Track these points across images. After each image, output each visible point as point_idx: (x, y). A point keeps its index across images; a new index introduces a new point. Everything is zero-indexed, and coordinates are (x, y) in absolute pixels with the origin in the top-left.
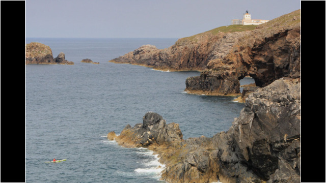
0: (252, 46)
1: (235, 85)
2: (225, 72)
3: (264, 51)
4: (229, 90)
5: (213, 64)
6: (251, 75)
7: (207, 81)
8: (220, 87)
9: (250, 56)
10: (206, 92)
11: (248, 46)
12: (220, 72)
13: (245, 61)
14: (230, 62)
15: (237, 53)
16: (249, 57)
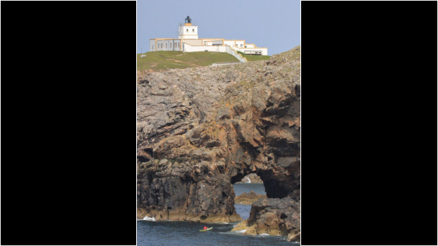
0: (263, 105)
1: (224, 195)
2: (199, 165)
3: (291, 116)
4: (211, 206)
5: (169, 148)
6: (260, 172)
7: (157, 186)
8: (189, 201)
9: (257, 127)
10: (153, 212)
11: (253, 106)
12: (187, 167)
13: (247, 139)
14: (211, 141)
15: (227, 121)
16: (256, 131)
